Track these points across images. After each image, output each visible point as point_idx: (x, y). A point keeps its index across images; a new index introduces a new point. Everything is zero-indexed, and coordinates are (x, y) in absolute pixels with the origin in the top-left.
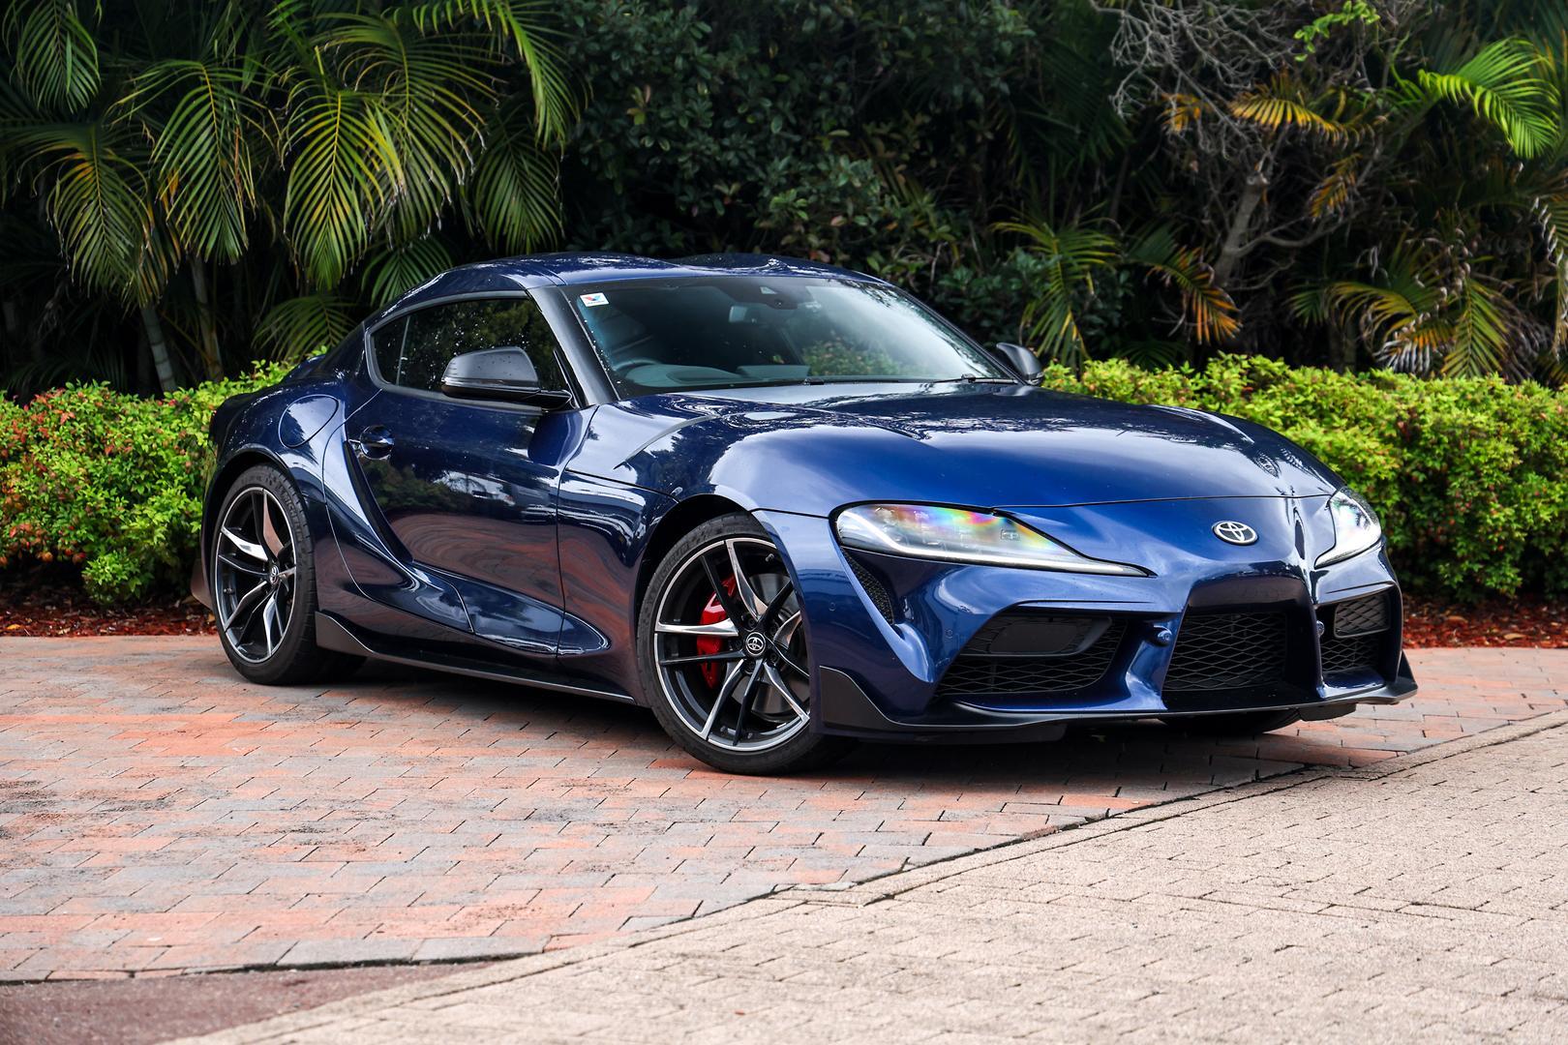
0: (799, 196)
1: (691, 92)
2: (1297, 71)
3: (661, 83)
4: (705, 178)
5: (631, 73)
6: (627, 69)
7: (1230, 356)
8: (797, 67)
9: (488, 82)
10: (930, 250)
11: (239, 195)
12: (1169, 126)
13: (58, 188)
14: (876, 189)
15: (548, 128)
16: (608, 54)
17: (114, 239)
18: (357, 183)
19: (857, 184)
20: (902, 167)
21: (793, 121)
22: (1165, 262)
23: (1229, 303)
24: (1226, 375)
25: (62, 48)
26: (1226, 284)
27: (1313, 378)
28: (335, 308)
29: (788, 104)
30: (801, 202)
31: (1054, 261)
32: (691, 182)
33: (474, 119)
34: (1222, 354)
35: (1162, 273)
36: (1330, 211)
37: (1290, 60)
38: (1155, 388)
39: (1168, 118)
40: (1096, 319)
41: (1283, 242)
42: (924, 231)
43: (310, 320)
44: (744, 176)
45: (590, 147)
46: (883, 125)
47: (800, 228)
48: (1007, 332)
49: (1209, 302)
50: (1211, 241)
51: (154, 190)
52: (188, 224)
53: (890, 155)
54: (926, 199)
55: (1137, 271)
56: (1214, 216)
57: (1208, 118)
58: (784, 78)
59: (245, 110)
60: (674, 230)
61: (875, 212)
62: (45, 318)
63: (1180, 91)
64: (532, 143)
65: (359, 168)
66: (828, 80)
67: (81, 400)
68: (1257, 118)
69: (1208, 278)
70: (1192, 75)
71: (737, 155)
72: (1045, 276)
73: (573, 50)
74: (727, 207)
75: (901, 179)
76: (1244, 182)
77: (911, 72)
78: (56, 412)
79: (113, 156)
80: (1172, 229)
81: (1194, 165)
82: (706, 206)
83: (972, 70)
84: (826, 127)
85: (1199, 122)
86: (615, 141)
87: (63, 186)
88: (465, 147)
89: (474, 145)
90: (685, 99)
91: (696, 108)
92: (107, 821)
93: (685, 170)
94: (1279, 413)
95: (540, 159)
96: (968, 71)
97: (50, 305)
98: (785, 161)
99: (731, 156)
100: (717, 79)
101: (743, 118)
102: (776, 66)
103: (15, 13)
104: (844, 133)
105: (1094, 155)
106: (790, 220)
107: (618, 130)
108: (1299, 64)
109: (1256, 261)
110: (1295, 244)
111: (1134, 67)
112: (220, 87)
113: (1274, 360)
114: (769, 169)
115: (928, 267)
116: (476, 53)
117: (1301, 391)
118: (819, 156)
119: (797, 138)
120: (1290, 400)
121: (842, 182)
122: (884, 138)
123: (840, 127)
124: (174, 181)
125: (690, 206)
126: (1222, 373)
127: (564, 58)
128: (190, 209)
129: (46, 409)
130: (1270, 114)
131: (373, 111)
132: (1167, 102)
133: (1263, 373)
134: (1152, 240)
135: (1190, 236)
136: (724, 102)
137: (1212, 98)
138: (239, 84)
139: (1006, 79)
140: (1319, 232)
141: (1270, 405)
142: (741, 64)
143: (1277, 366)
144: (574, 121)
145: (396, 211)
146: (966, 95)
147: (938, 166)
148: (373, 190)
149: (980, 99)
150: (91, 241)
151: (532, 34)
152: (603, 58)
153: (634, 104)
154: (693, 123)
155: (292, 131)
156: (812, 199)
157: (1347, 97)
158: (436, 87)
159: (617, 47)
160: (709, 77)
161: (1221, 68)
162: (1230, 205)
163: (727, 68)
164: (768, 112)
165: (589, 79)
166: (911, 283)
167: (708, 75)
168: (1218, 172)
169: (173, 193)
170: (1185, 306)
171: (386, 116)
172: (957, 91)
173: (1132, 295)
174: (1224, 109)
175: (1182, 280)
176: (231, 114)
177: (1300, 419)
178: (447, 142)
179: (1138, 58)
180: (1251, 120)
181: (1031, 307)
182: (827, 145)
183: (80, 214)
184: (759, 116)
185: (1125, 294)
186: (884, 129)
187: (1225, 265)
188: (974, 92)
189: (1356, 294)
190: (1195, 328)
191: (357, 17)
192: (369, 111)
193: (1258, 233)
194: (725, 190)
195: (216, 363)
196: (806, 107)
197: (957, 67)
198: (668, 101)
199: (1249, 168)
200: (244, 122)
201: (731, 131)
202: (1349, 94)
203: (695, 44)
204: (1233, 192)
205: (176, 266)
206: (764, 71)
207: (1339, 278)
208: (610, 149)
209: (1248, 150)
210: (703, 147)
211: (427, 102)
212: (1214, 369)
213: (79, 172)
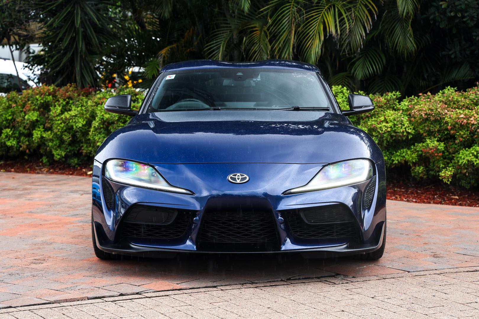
15: (405, 11)
17: (264, 55)
33: (374, 9)
45: (432, 17)
52: (277, 49)
87: (247, 39)
145: (350, 43)
150: (257, 56)
178: (366, 18)
183: (253, 47)
211: (363, 4)
213: (254, 34)
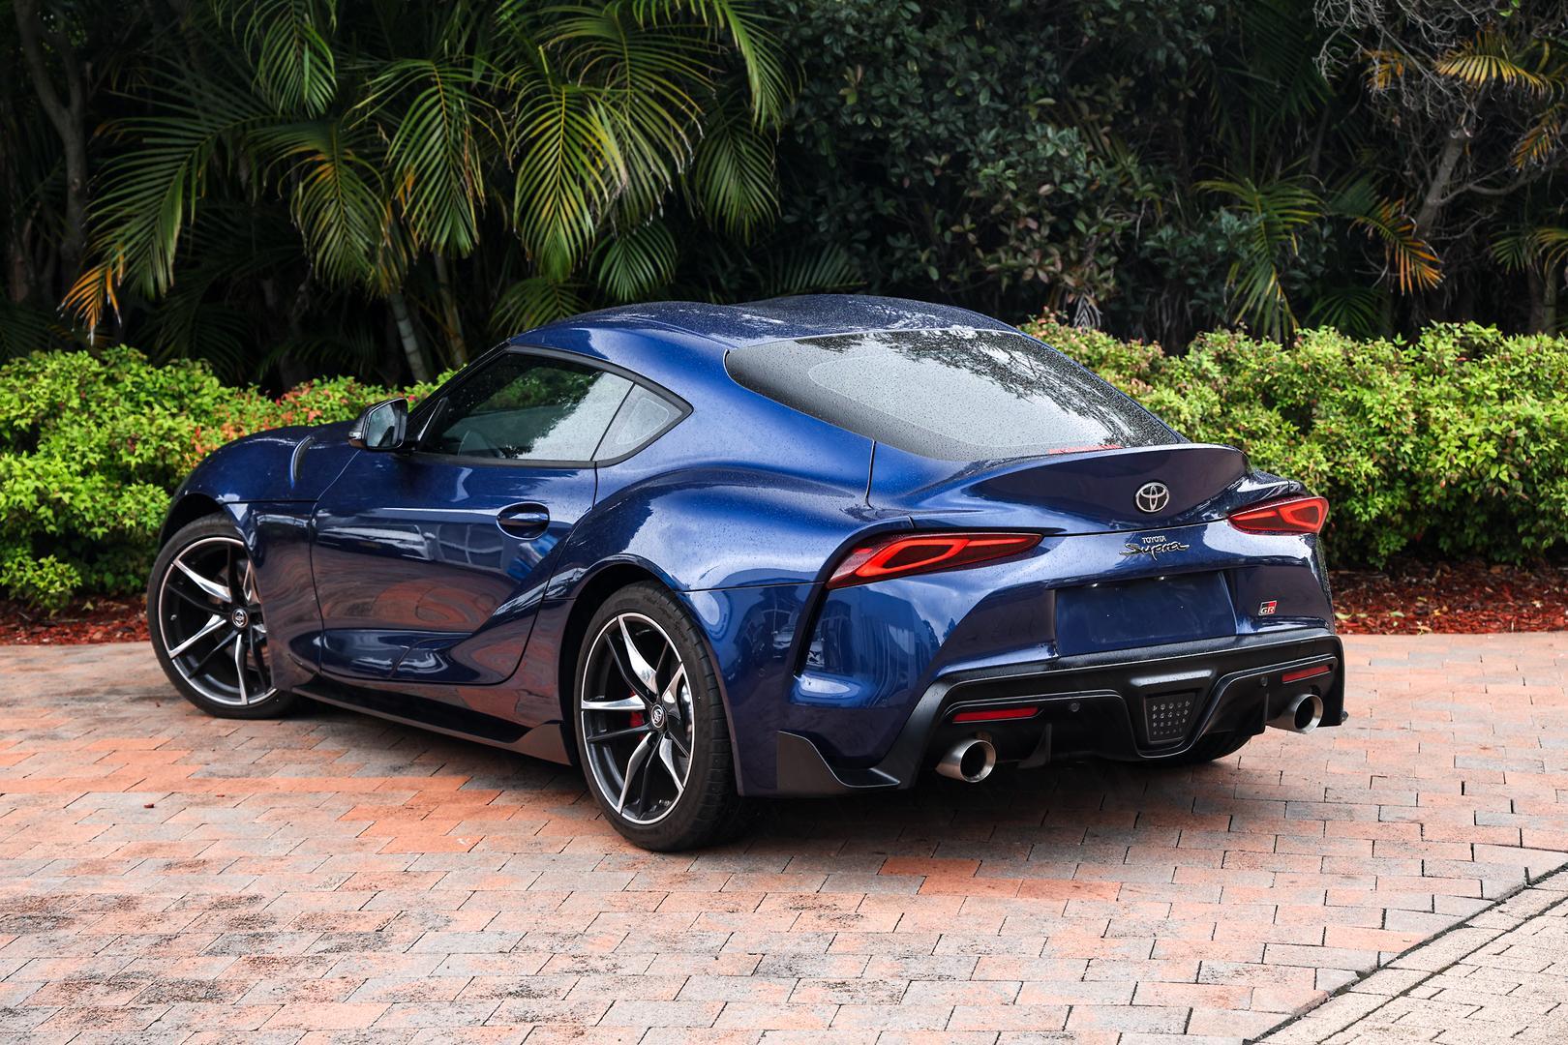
0: (1009, 166)
1: (900, 69)
2: (1502, 24)
3: (873, 62)
4: (915, 149)
5: (843, 54)
6: (839, 51)
7: (1442, 325)
8: (1003, 37)
9: (704, 71)
10: (1135, 208)
11: (469, 193)
12: (1373, 84)
13: (300, 190)
14: (1082, 157)
15: (764, 113)
16: (820, 39)
17: (354, 237)
18: (582, 178)
19: (1064, 153)
20: (1106, 129)
21: (1000, 91)
22: (1367, 215)
23: (1432, 254)
24: (1440, 346)
25: (299, 58)
26: (1427, 235)
27: (1528, 349)
28: (564, 289)
29: (996, 76)
30: (1009, 173)
31: (1257, 220)
32: (902, 155)
33: (692, 109)
34: (1435, 324)
35: (1364, 226)
36: (1533, 159)
37: (1495, 15)
38: (1368, 364)
39: (1370, 76)
40: (1298, 273)
41: (1484, 191)
42: (1128, 190)
43: (543, 301)
44: (954, 146)
45: (804, 126)
46: (1086, 87)
47: (1008, 196)
48: (1212, 289)
49: (1412, 255)
50: (1414, 191)
51: (391, 187)
52: (424, 216)
53: (1094, 117)
54: (1130, 159)
55: (1340, 223)
56: (1415, 167)
57: (1411, 74)
58: (990, 49)
59: (474, 110)
60: (886, 197)
61: (1082, 178)
62: (299, 300)
63: (1383, 50)
64: (749, 127)
65: (583, 165)
66: (1035, 50)
67: (328, 397)
68: (1462, 75)
69: (1412, 230)
70: (1394, 30)
71: (947, 128)
72: (1248, 237)
73: (786, 35)
74: (937, 179)
75: (1106, 140)
76: (1446, 134)
77: (1115, 38)
78: (305, 410)
79: (352, 157)
80: (1373, 181)
81: (1397, 120)
82: (917, 177)
83: (1175, 33)
84: (1031, 97)
85: (1402, 79)
86: (830, 119)
87: (305, 188)
88: (684, 137)
89: (691, 131)
90: (896, 76)
91: (905, 84)
92: (321, 971)
93: (897, 144)
94: (1496, 386)
95: (757, 141)
96: (1171, 34)
97: (302, 288)
98: (993, 132)
99: (941, 129)
100: (926, 56)
101: (952, 91)
102: (983, 39)
103: (257, 25)
104: (1051, 101)
105: (1296, 112)
106: (999, 190)
107: (831, 109)
108: (1504, 18)
109: (1456, 211)
110: (1496, 192)
111: (1337, 27)
112: (449, 87)
113: (1485, 326)
114: (977, 141)
115: (1133, 226)
116: (694, 44)
117: (1516, 362)
118: (1027, 125)
119: (1004, 107)
120: (1506, 372)
121: (1050, 152)
122: (1090, 101)
123: (1046, 95)
124: (410, 178)
125: (901, 178)
126: (1435, 344)
127: (777, 42)
128: (426, 202)
129: (295, 407)
130: (1476, 70)
131: (596, 107)
132: (1370, 59)
133: (1476, 341)
134: (1352, 191)
135: (1392, 187)
136: (932, 78)
137: (1413, 53)
138: (469, 84)
139: (1207, 41)
140: (1522, 180)
141: (1485, 378)
142: (949, 39)
143: (1490, 333)
144: (788, 101)
145: (620, 202)
146: (1169, 58)
147: (1141, 122)
148: (596, 184)
149: (1182, 61)
150: (333, 238)
151: (745, 20)
152: (816, 41)
153: (846, 84)
154: (903, 100)
155: (519, 133)
156: (1020, 169)
157: (1551, 48)
158: (656, 78)
159: (829, 31)
160: (918, 54)
161: (1425, 25)
162: (1432, 157)
163: (937, 44)
164: (976, 84)
165: (802, 62)
166: (1117, 243)
167: (916, 52)
168: (1419, 124)
169: (409, 189)
170: (1388, 258)
171: (607, 110)
172: (1161, 55)
173: (1336, 249)
174: (1427, 64)
175: (1385, 232)
176: (460, 113)
177: (1516, 391)
178: (666, 131)
179: (1341, 18)
180: (1456, 77)
181: (1235, 267)
182: (1033, 115)
183: (322, 214)
184: (968, 89)
185: (1329, 250)
186: (1088, 92)
187: (1427, 215)
188: (1177, 55)
189: (1560, 242)
190: (1398, 278)
191: (579, 8)
192: (592, 108)
193: (1460, 184)
194: (934, 161)
195: (457, 336)
196: (1012, 75)
197: (1160, 31)
198: (879, 78)
199: (1451, 120)
200: (473, 121)
201: (941, 104)
202: (1552, 44)
203: (904, 23)
204: (1434, 143)
205: (415, 257)
206: (972, 43)
207: (1541, 224)
208: (824, 127)
209: (1451, 106)
210: (914, 122)
211: (647, 93)
212: (1428, 340)
213: (321, 173)
